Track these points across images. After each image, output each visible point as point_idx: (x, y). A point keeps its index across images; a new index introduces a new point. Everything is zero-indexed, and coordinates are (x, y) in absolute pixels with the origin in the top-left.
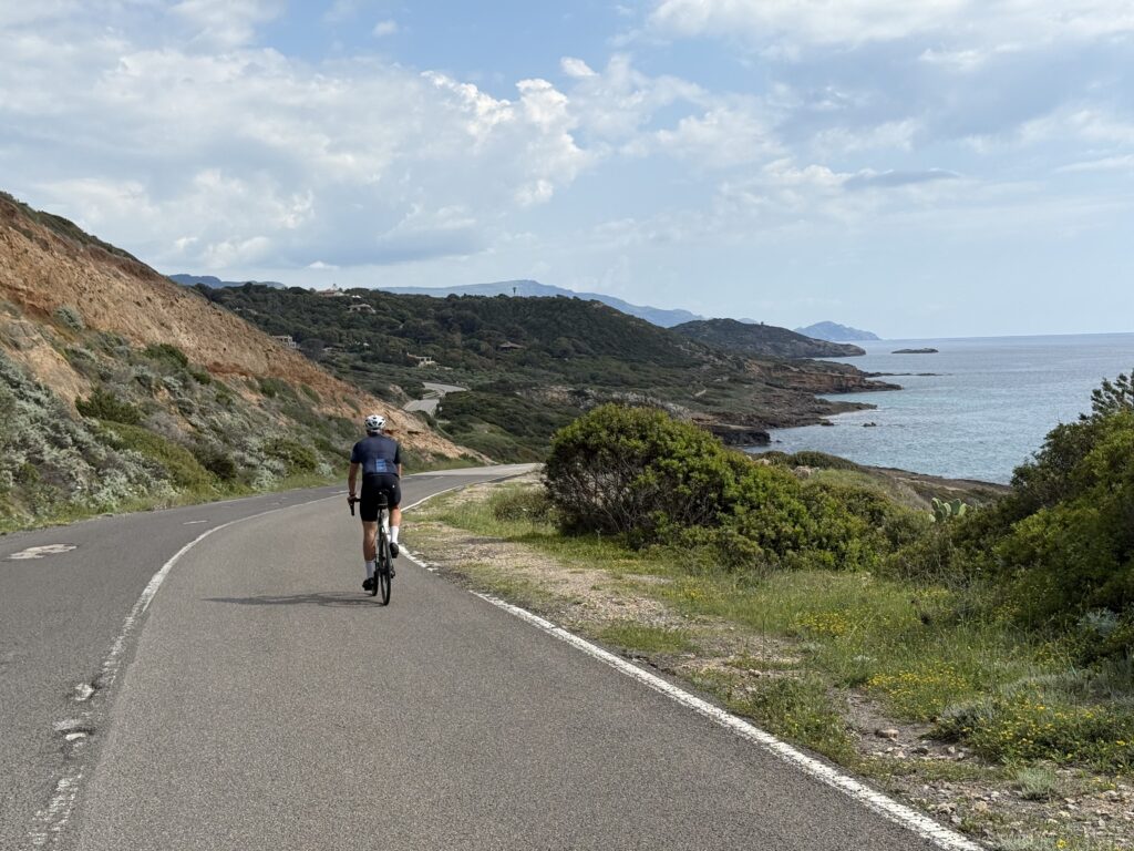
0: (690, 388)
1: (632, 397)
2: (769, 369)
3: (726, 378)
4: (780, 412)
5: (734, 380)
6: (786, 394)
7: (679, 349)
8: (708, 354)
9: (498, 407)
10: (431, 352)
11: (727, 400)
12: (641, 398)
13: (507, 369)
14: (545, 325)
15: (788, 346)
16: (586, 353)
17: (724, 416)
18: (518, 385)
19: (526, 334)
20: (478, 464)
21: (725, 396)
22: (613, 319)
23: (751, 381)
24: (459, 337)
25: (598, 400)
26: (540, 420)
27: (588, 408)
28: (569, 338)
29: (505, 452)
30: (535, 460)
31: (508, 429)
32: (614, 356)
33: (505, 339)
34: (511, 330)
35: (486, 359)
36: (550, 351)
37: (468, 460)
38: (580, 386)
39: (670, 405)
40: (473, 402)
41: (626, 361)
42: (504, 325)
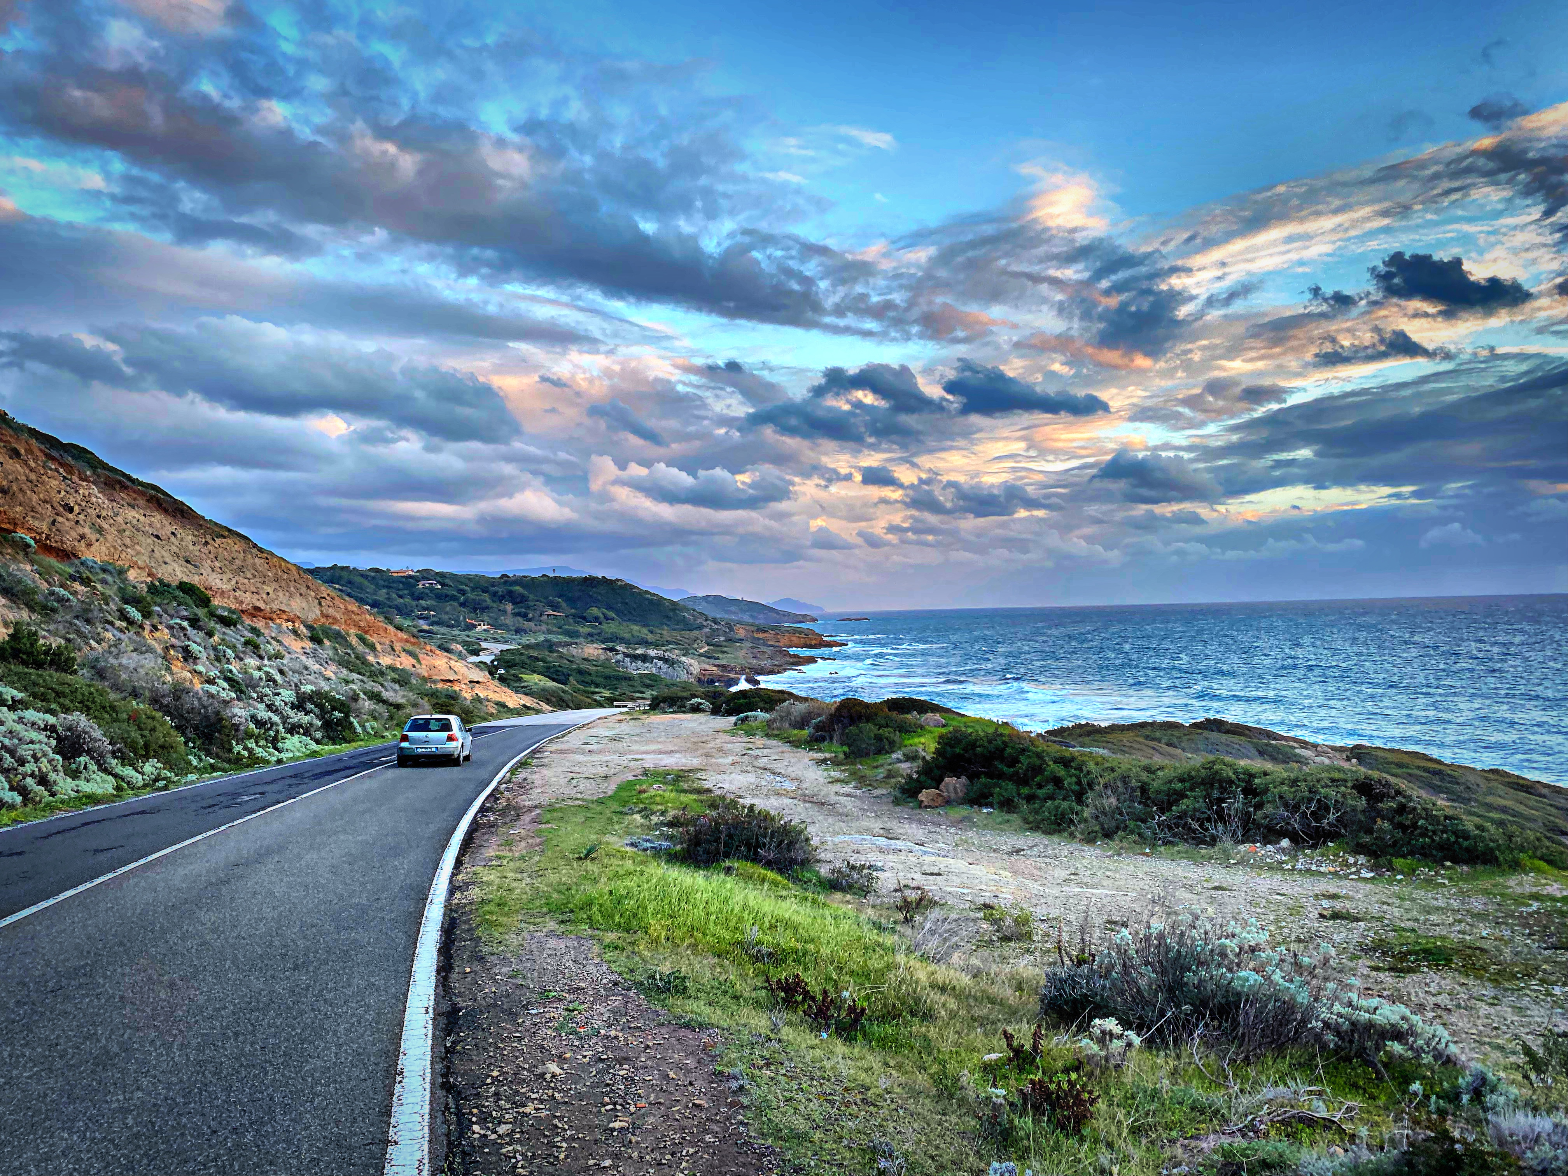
0: (696, 646)
1: (652, 653)
2: (752, 632)
3: (722, 639)
4: (767, 663)
5: (729, 640)
6: (769, 650)
7: (684, 617)
8: (706, 620)
9: (544, 661)
10: (486, 618)
11: (725, 655)
12: (660, 653)
13: (549, 632)
14: (579, 598)
15: (761, 616)
16: (613, 619)
17: (723, 667)
18: (560, 644)
19: (564, 605)
20: (538, 712)
21: (723, 652)
22: (633, 593)
23: (740, 640)
24: (509, 607)
25: (626, 655)
26: (580, 672)
27: (618, 662)
28: (599, 608)
29: (562, 700)
30: (589, 706)
31: (554, 680)
32: (635, 622)
33: (547, 608)
34: (552, 601)
35: (532, 624)
36: (584, 618)
37: (528, 708)
38: (610, 644)
39: (683, 659)
40: (523, 657)
41: (644, 626)
42: (546, 598)
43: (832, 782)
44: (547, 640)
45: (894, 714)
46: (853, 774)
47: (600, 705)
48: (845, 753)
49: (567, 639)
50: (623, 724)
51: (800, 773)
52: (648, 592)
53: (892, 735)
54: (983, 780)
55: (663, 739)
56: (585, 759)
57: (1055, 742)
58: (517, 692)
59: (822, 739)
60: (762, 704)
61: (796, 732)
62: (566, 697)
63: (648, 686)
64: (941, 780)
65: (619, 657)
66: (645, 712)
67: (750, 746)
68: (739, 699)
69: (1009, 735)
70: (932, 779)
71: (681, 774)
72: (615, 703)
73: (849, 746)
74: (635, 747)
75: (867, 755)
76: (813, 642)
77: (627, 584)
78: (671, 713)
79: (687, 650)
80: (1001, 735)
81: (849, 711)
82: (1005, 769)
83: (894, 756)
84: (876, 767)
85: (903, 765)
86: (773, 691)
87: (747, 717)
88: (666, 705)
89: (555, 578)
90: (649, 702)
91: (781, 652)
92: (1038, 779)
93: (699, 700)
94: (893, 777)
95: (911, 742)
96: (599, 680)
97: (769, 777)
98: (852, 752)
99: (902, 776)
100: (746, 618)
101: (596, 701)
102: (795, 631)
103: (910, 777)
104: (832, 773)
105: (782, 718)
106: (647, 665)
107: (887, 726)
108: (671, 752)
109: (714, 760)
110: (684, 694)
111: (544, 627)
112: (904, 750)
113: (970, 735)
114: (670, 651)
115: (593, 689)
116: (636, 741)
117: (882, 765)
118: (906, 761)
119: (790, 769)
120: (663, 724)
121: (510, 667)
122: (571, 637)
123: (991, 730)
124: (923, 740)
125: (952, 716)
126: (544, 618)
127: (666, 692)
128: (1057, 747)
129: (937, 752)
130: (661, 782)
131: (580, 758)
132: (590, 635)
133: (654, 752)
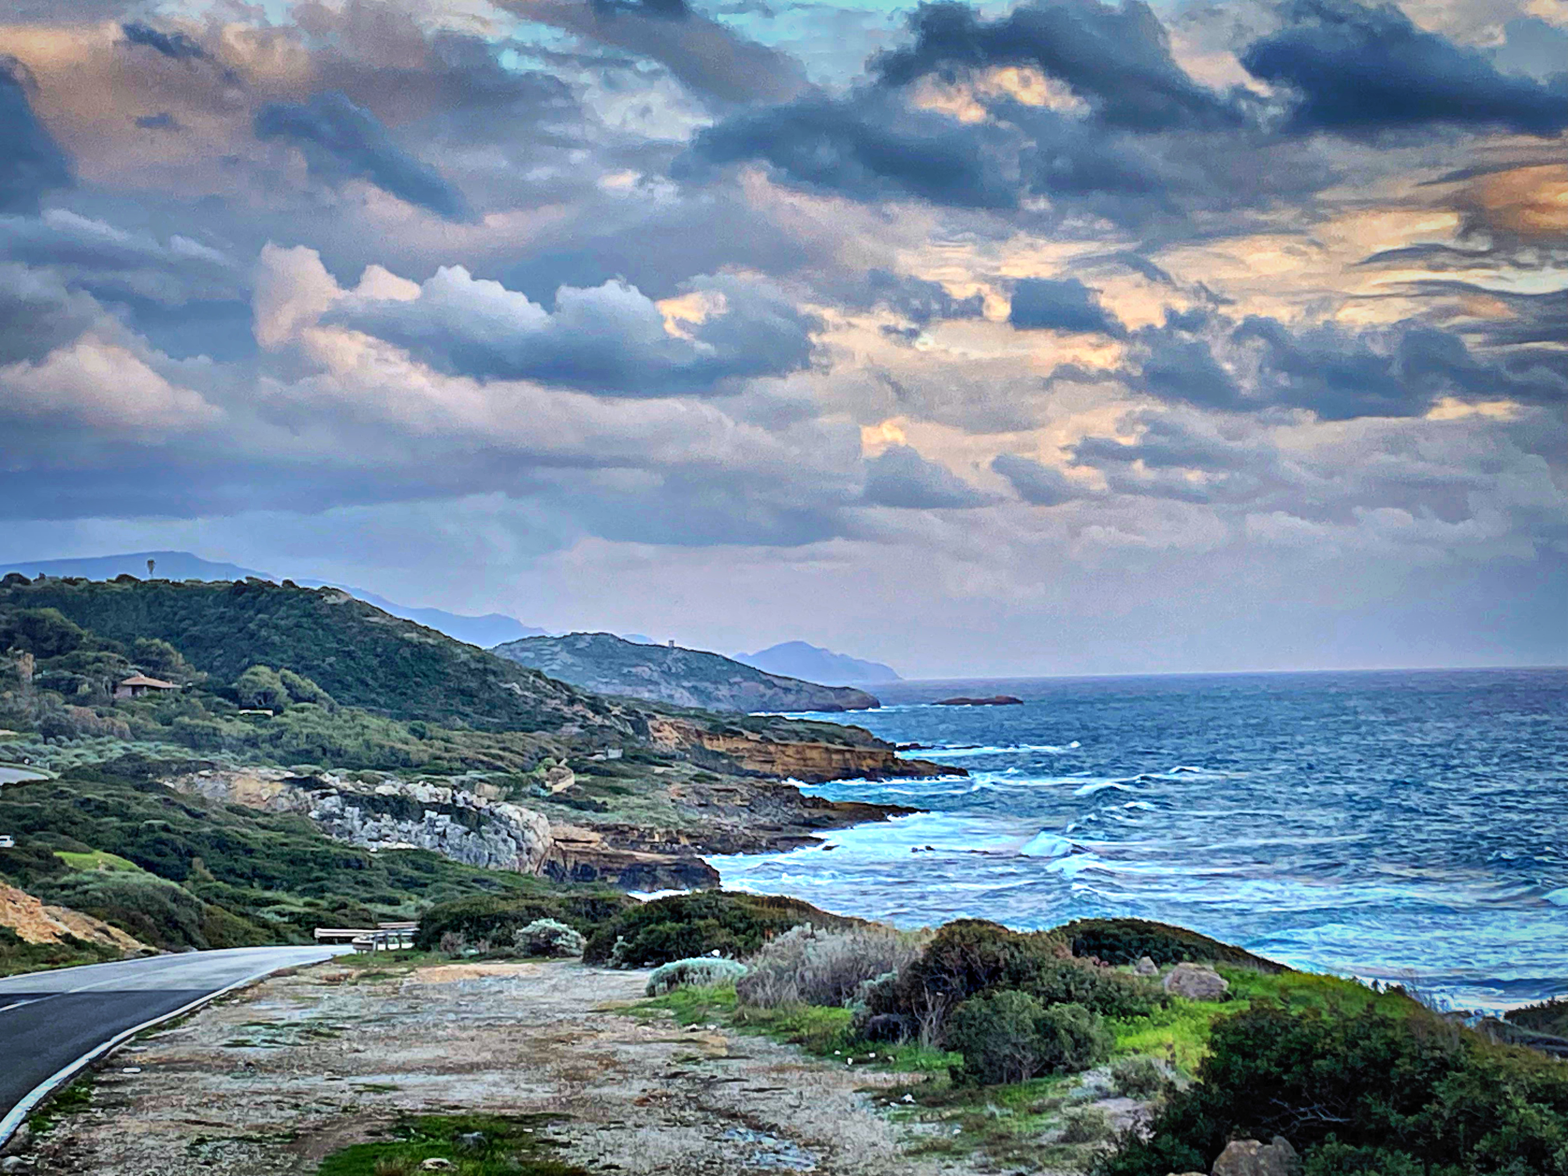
0: (541, 773)
1: (422, 792)
2: (699, 734)
3: (615, 753)
5: (633, 758)
6: (743, 787)
7: (510, 692)
8: (572, 702)
9: (124, 816)
11: (622, 799)
12: (444, 793)
13: (137, 733)
14: (219, 640)
15: (724, 691)
16: (313, 699)
17: (618, 832)
18: (166, 767)
19: (178, 659)
20: (106, 955)
21: (618, 791)
22: (370, 629)
23: (666, 759)
24: (27, 665)
25: (349, 799)
26: (222, 843)
27: (327, 816)
28: (275, 668)
29: (171, 922)
30: (247, 940)
31: (149, 867)
32: (373, 706)
33: (131, 668)
34: (145, 650)
35: (89, 712)
36: (233, 696)
37: (79, 945)
38: (307, 769)
39: (508, 809)
40: (64, 804)
41: (399, 718)
42: (128, 639)
43: (918, 1153)
44: (130, 757)
45: (1088, 964)
46: (974, 1127)
47: (279, 938)
48: (953, 1071)
49: (188, 754)
50: (342, 989)
51: (829, 1127)
52: (411, 625)
53: (1084, 1023)
54: (1333, 1146)
55: (452, 1030)
56: (237, 1085)
57: (1534, 1042)
58: (47, 900)
59: (891, 1033)
60: (723, 936)
61: (818, 1012)
62: (184, 915)
63: (410, 884)
64: (1215, 1148)
65: (331, 803)
66: (400, 957)
67: (691, 1050)
68: (660, 920)
69: (1406, 1024)
70: (1194, 1144)
71: (502, 1127)
72: (319, 932)
73: (966, 1051)
74: (373, 1053)
75: (1014, 1076)
76: (867, 764)
77: (350, 603)
78: (473, 958)
79: (518, 783)
80: (1384, 1023)
81: (963, 955)
82: (1394, 1118)
83: (1088, 1080)
84: (1039, 1111)
85: (1113, 1106)
86: (756, 900)
87: (682, 972)
88: (459, 938)
89: (154, 584)
90: (411, 928)
91: (777, 790)
92: (1482, 1145)
93: (553, 924)
94: (1087, 1139)
95: (1134, 1041)
96: (271, 867)
97: (744, 1136)
98: (974, 1070)
99: (1110, 1137)
100: (685, 699)
101: (265, 925)
102: (816, 734)
103: (1131, 1137)
104: (918, 1128)
105: (780, 973)
106: (405, 826)
107: (1069, 998)
108: (473, 1068)
109: (591, 1091)
110: (510, 907)
111: (122, 721)
112: (1117, 1062)
113: (1296, 1023)
114: (470, 786)
115: (257, 892)
116: (377, 1038)
117: (1055, 1106)
118: (1123, 1094)
119: (802, 1116)
120: (451, 988)
121: (28, 830)
122: (195, 747)
123: (1356, 1010)
124: (1167, 1035)
125: (1249, 970)
126: (124, 694)
127: (459, 901)
128: (1539, 1055)
129: (1207, 1068)
130: (442, 1151)
131: (224, 1083)
132: (252, 742)
133: (427, 1068)
